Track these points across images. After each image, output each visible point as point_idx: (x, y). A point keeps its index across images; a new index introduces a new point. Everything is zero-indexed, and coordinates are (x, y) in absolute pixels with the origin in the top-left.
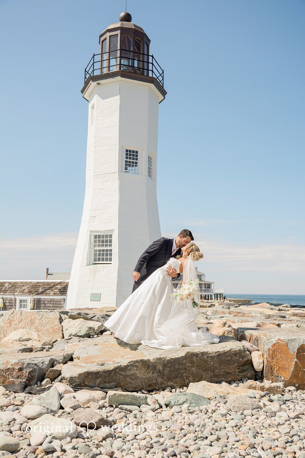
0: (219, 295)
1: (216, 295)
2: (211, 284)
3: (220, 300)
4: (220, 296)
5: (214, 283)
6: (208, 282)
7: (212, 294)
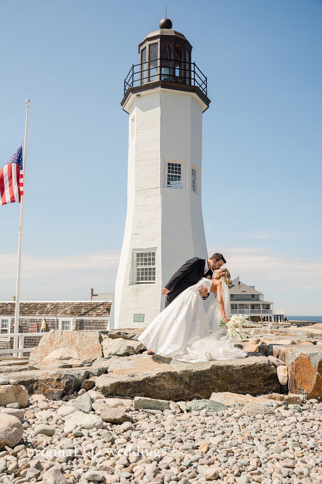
0: (279, 317)
1: (276, 316)
2: (270, 304)
3: (281, 321)
4: (281, 317)
5: (274, 303)
6: (267, 302)
7: (271, 315)
